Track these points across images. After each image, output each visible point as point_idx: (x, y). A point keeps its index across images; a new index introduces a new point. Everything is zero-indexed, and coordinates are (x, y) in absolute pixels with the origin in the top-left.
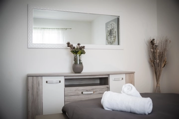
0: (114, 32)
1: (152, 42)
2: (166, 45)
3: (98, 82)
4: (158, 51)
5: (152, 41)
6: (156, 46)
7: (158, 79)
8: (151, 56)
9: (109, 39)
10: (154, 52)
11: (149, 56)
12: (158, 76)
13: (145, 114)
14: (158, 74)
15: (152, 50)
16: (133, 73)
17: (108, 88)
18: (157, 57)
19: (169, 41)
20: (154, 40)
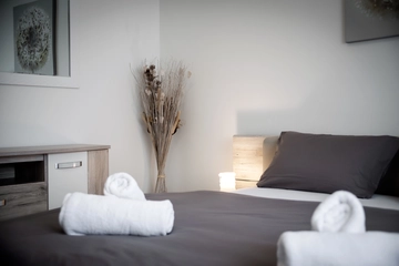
0: (42, 37)
1: (149, 74)
2: (181, 80)
3: (11, 174)
4: (163, 94)
5: (148, 71)
6: (158, 83)
7: (160, 163)
8: (146, 106)
9: (27, 56)
10: (152, 97)
11: (142, 106)
12: (161, 156)
13: (162, 235)
14: (161, 150)
15: (149, 93)
16: (105, 148)
17: (43, 188)
18: (161, 110)
19: (186, 73)
20: (152, 67)
